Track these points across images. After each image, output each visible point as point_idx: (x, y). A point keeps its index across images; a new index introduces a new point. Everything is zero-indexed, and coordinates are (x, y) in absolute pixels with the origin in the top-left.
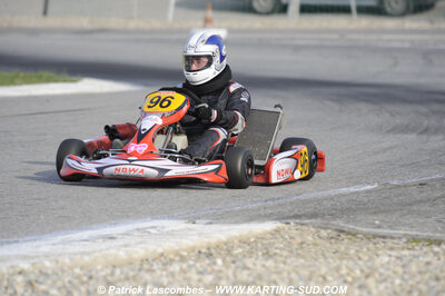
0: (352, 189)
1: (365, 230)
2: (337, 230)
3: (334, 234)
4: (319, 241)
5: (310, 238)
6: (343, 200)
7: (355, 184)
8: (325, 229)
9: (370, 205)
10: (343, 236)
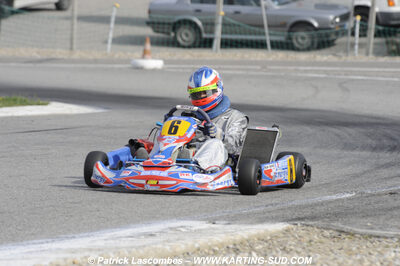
0: (334, 197)
1: (360, 231)
2: (337, 231)
3: (336, 234)
4: (323, 240)
5: (316, 237)
6: (332, 205)
7: (335, 192)
8: (327, 229)
9: (356, 210)
10: (343, 236)
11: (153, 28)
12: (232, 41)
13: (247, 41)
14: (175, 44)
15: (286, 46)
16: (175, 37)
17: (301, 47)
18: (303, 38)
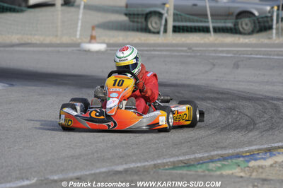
11: (130, 18)
12: (187, 27)
13: (199, 27)
14: (146, 30)
15: (234, 31)
16: (147, 26)
17: (246, 32)
18: (246, 25)
